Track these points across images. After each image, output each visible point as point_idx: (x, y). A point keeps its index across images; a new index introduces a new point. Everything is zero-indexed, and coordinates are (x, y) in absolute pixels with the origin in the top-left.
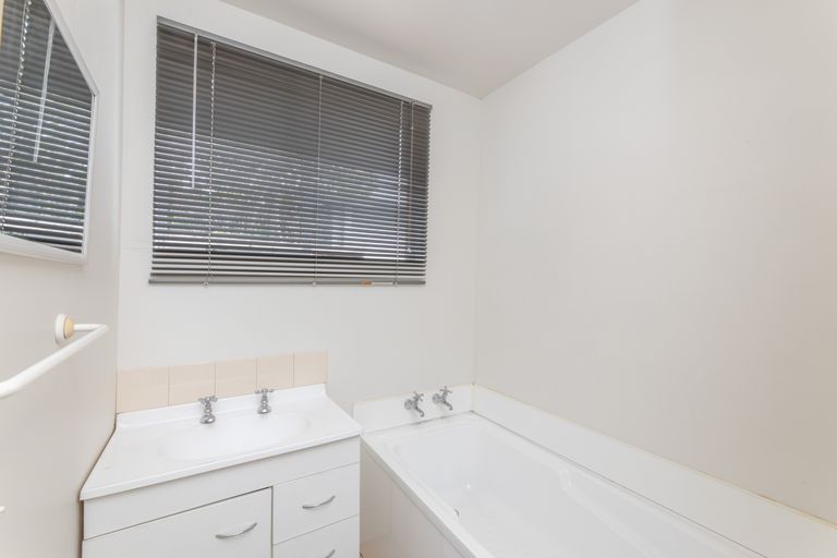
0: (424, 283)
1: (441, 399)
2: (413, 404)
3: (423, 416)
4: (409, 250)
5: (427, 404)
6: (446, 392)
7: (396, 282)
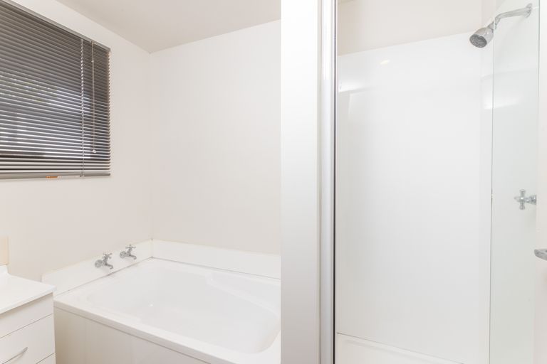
0: (109, 175)
1: (128, 254)
2: (104, 262)
3: (112, 268)
4: (94, 151)
5: (115, 260)
6: (130, 249)
7: (81, 175)
